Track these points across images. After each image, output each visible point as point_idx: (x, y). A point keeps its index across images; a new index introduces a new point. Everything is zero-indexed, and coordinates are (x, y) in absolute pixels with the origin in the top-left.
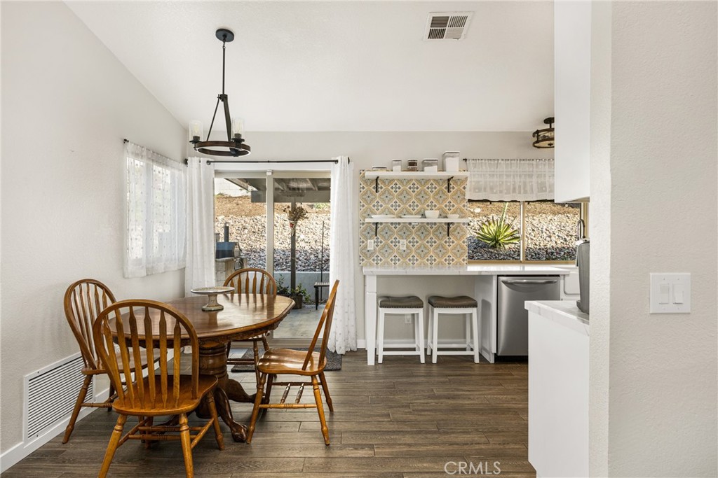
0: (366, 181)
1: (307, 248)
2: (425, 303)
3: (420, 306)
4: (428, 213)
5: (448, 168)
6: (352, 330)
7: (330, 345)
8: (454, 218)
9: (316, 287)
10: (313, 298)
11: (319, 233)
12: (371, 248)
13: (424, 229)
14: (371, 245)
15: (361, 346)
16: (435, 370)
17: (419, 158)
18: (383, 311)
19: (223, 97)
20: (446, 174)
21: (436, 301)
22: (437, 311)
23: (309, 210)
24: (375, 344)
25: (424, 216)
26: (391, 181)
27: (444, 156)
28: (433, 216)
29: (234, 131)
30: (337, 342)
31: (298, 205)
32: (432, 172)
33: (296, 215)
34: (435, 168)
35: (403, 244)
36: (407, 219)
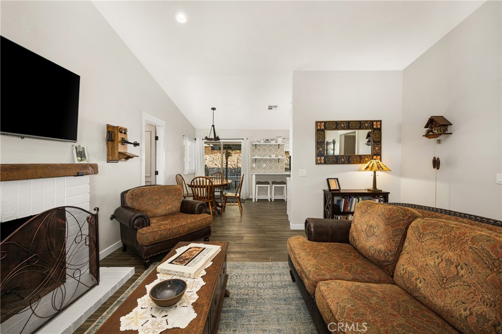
0: (253, 145)
1: (231, 167)
2: (271, 183)
3: (269, 184)
4: (272, 155)
5: (278, 141)
6: (248, 192)
7: (241, 197)
8: (280, 157)
9: (235, 181)
10: (234, 186)
11: (236, 161)
12: (254, 167)
13: (271, 160)
14: (254, 165)
15: (251, 197)
16: (273, 203)
17: (269, 138)
18: (257, 185)
19: (213, 126)
20: (278, 143)
21: (274, 183)
22: (274, 185)
23: (232, 152)
24: (255, 196)
25: (271, 156)
26: (261, 145)
27: (277, 137)
28: (273, 156)
29: (217, 135)
30: (243, 196)
31: (229, 151)
32: (273, 142)
33: (228, 155)
34: (274, 141)
35: (264, 165)
36: (265, 157)
